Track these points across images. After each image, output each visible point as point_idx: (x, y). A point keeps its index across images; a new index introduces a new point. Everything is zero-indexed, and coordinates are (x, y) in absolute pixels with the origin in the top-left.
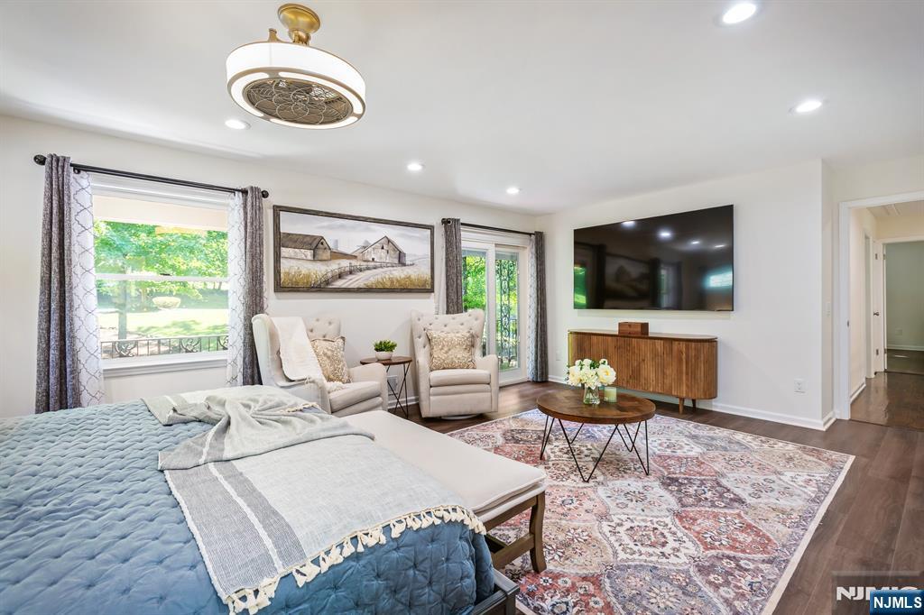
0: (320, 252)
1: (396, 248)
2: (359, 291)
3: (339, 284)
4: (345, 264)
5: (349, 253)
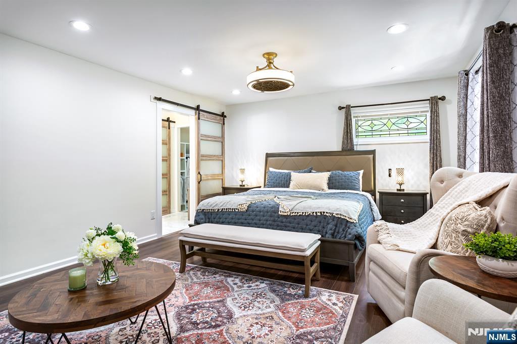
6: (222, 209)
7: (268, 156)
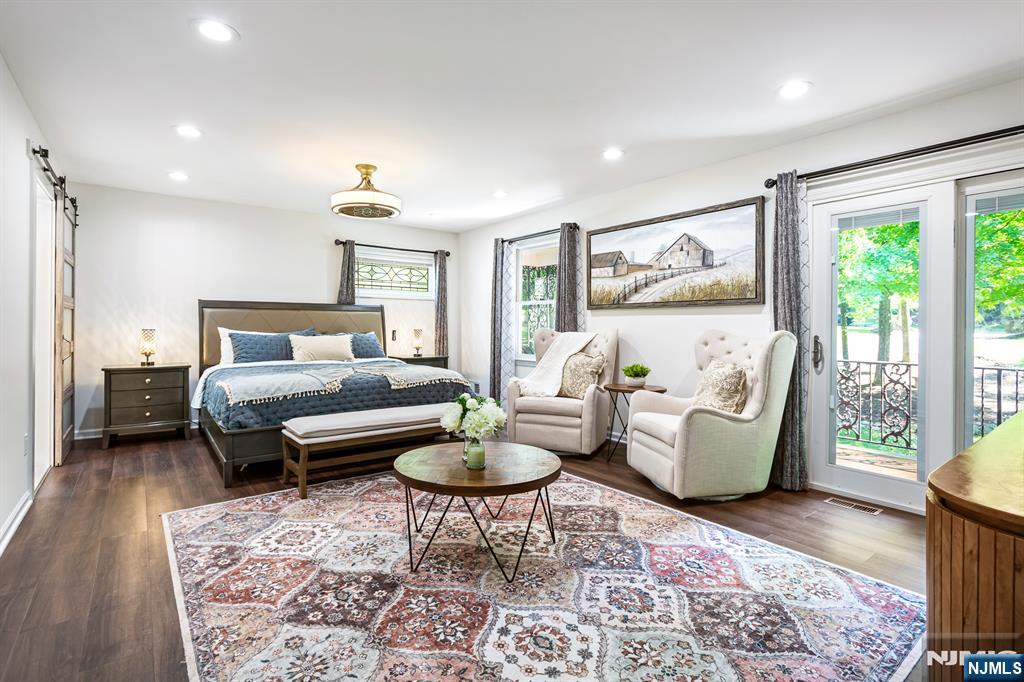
0: (619, 267)
1: (698, 245)
2: (655, 305)
3: (635, 299)
4: (641, 276)
5: (644, 262)
6: (294, 395)
7: (204, 305)
